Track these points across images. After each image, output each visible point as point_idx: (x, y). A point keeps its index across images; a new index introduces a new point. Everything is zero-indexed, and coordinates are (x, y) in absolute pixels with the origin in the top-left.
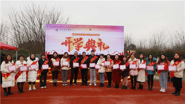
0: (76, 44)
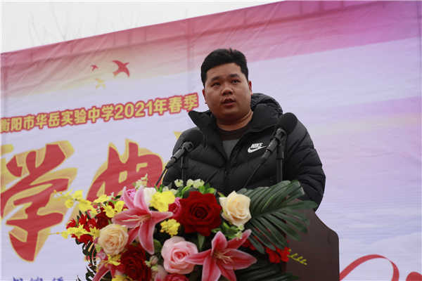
0: (17, 203)
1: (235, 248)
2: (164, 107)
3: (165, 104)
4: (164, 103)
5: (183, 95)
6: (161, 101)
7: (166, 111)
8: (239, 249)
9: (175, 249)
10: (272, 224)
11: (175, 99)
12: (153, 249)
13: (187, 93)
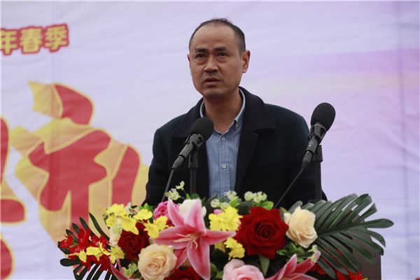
1: (302, 273)
2: (12, 43)
3: (14, 39)
4: (12, 36)
5: (44, 25)
6: (8, 34)
7: (16, 49)
8: (306, 274)
9: (239, 274)
10: (344, 244)
11: (31, 31)
12: (209, 274)
13: (50, 23)
